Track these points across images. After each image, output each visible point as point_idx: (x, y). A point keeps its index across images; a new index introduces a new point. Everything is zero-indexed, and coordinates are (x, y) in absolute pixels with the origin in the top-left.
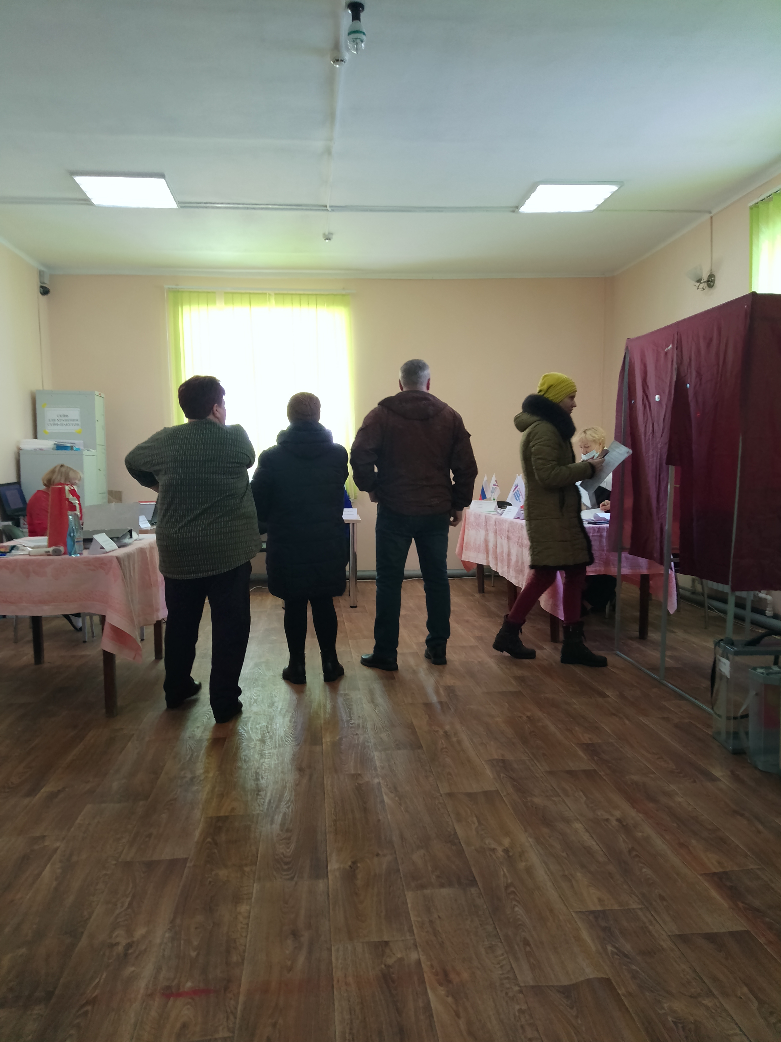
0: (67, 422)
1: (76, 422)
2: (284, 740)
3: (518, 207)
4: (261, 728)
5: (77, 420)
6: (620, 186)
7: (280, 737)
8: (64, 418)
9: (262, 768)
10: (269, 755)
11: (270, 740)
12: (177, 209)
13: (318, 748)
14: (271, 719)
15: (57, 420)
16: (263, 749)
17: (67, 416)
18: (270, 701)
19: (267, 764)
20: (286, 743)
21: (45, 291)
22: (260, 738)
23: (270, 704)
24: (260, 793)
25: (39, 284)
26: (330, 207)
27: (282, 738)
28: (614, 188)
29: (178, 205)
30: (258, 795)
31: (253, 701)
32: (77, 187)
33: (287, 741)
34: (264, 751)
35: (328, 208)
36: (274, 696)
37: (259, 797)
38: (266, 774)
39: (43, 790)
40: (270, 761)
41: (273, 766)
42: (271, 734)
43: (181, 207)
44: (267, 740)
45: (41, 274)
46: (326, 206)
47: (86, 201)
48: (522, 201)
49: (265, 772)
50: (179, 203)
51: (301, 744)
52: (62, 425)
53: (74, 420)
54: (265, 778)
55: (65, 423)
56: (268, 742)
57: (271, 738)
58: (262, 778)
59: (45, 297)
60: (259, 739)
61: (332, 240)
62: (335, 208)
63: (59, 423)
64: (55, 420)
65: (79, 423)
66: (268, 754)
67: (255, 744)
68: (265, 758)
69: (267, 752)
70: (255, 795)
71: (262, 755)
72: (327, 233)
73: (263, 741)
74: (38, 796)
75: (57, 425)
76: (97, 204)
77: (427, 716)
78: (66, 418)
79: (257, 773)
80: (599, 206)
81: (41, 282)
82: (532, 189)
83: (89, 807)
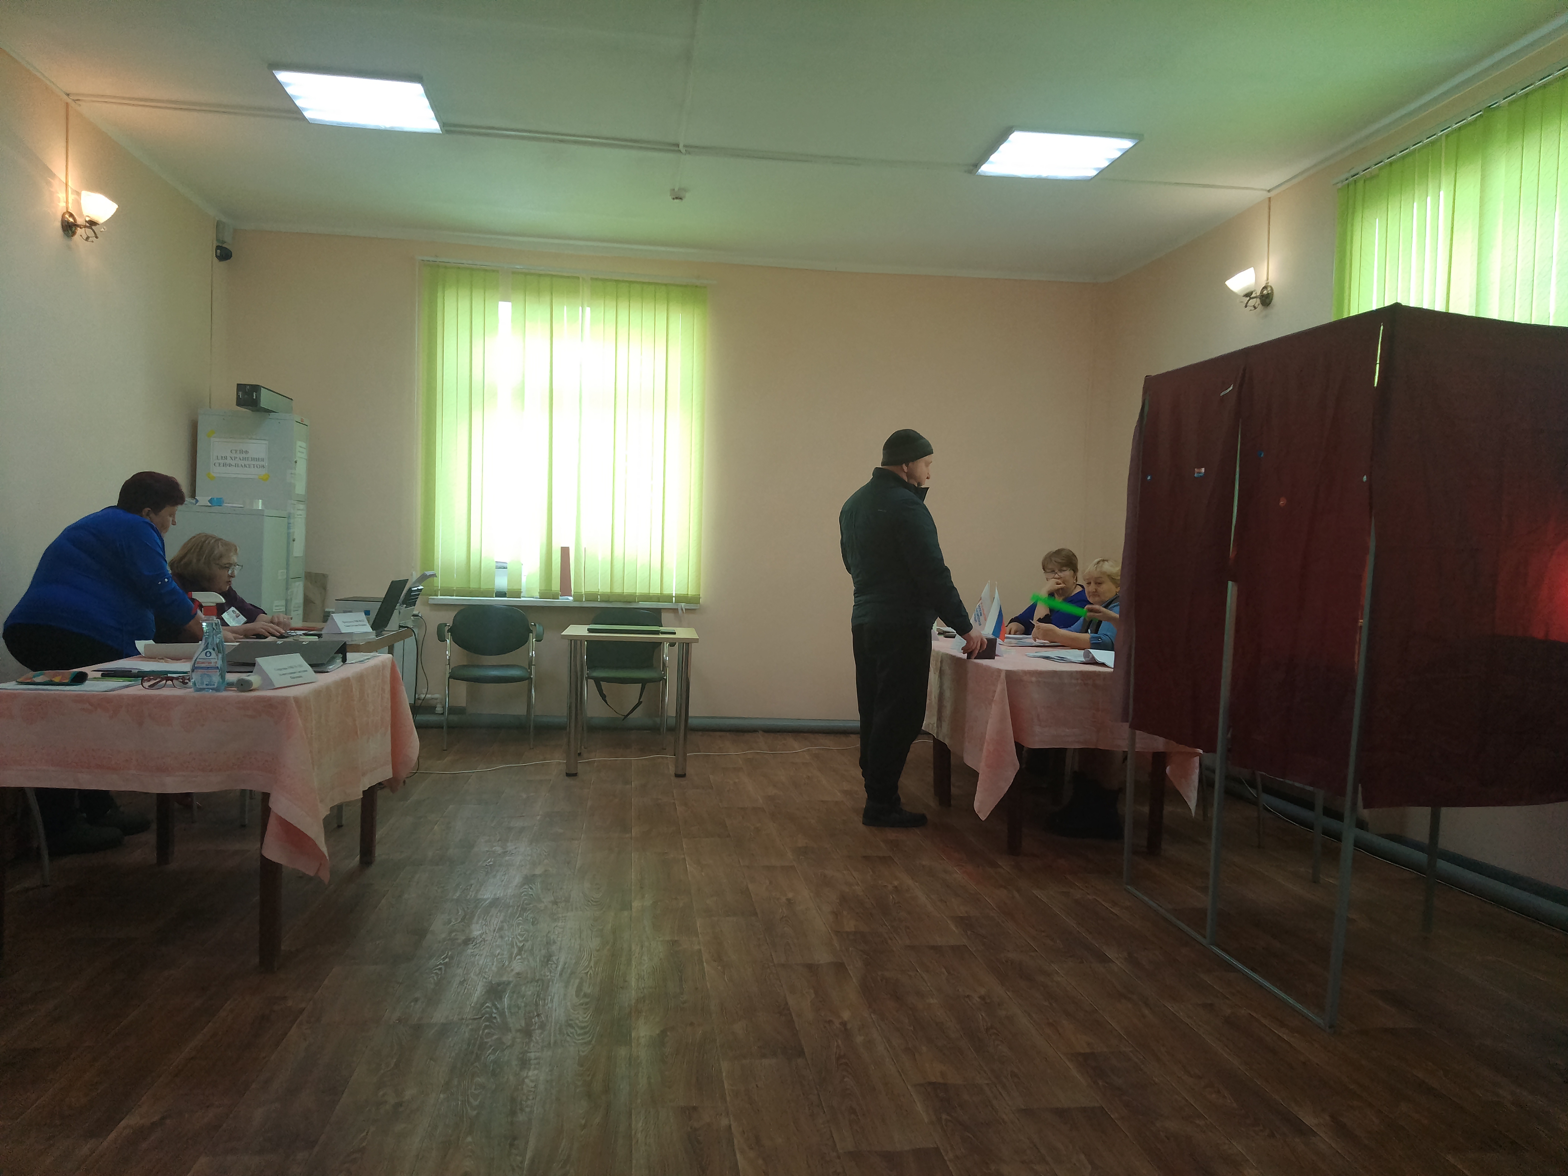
0: (246, 463)
1: (262, 463)
2: (565, 1032)
3: (977, 165)
4: (525, 1006)
5: (263, 460)
6: (1137, 141)
7: (558, 1025)
8: (242, 456)
9: (522, 1089)
10: (535, 1061)
11: (540, 1031)
12: (441, 134)
13: (623, 1052)
14: (543, 985)
15: (229, 458)
16: (526, 1048)
17: (247, 452)
18: (543, 952)
19: (532, 1081)
20: (568, 1039)
21: (224, 254)
22: (523, 1025)
23: (545, 957)
24: (516, 1142)
25: (215, 244)
26: (685, 146)
27: (560, 1029)
28: (1127, 144)
29: (442, 128)
30: (511, 1145)
31: (516, 951)
32: (279, 87)
33: (568, 1035)
34: (528, 1054)
35: (681, 147)
36: (552, 941)
37: (514, 1151)
38: (529, 1102)
39: (123, 1123)
40: (537, 1075)
41: (541, 1087)
42: (543, 1018)
43: (448, 132)
44: (534, 1030)
45: (219, 226)
46: (678, 145)
47: (296, 113)
48: (984, 157)
49: (528, 1099)
50: (443, 124)
51: (593, 1042)
52: (236, 465)
53: (258, 459)
54: (528, 1110)
55: (243, 462)
56: (537, 1035)
57: (542, 1026)
58: (522, 1110)
59: (223, 264)
60: (520, 1028)
61: (684, 200)
62: (691, 149)
63: (233, 462)
64: (226, 458)
65: (266, 463)
66: (534, 1059)
67: (514, 1039)
68: (529, 1069)
69: (532, 1055)
70: (508, 1147)
71: (524, 1063)
72: (676, 189)
73: (527, 1033)
74: (113, 1135)
75: (230, 465)
76: (310, 119)
77: (812, 991)
78: (244, 455)
79: (513, 1100)
80: (1102, 172)
81: (218, 240)
82: (1002, 137)
83: (203, 1160)
